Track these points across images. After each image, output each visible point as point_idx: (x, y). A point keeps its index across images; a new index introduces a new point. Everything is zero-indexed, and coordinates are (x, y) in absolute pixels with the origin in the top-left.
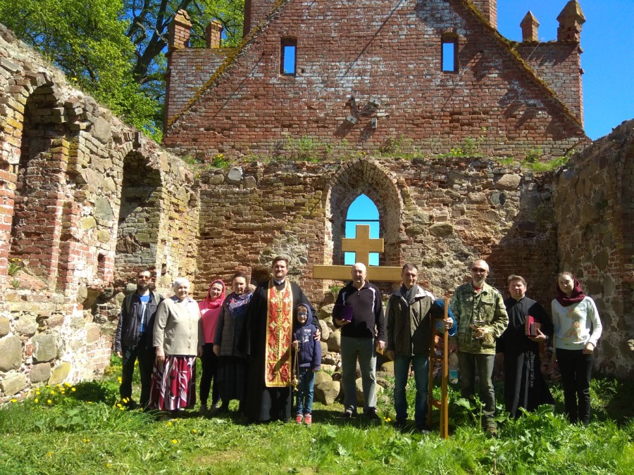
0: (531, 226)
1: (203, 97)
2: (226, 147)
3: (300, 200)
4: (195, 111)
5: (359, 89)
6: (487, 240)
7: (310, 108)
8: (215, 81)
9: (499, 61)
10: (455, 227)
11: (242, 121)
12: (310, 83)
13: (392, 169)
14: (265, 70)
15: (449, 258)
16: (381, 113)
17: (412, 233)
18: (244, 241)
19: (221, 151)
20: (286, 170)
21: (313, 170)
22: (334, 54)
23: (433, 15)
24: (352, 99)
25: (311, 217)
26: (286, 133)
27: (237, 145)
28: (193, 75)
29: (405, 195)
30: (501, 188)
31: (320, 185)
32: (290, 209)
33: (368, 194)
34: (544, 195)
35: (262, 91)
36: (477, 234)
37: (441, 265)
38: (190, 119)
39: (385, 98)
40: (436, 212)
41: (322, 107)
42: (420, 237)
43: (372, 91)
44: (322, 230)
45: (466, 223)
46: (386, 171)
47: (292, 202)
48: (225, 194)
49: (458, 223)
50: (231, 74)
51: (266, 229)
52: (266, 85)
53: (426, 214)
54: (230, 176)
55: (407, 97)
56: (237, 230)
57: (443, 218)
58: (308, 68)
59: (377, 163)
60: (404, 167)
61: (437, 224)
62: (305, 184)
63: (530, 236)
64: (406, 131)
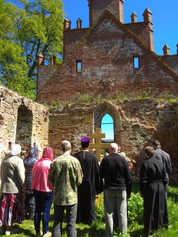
0: (169, 123)
1: (49, 83)
2: (58, 99)
3: (84, 117)
4: (47, 87)
5: (105, 76)
6: (152, 129)
7: (87, 84)
8: (54, 77)
9: (155, 63)
10: (141, 125)
11: (63, 90)
12: (87, 75)
13: (117, 105)
14: (71, 72)
15: (138, 136)
16: (113, 85)
17: (125, 128)
18: (64, 133)
19: (56, 101)
20: (79, 107)
21: (88, 106)
22: (96, 65)
23: (130, 48)
24: (102, 80)
25: (88, 123)
26: (79, 93)
27: (62, 98)
28: (46, 75)
29: (122, 114)
30: (157, 109)
31: (90, 112)
32: (80, 120)
33: (109, 114)
34: (174, 111)
35: (70, 79)
36: (149, 127)
37: (136, 139)
38: (45, 90)
39: (114, 79)
40: (133, 120)
41: (91, 84)
42: (127, 129)
43: (109, 76)
44: (92, 128)
45: (145, 123)
46: (114, 105)
47: (81, 118)
48: (57, 116)
49: (142, 123)
50: (59, 74)
51: (72, 128)
52: (71, 77)
53: (130, 120)
54: (59, 110)
55: (121, 78)
56: (61, 129)
57: (136, 122)
58: (86, 70)
59: (111, 103)
60: (121, 104)
61: (134, 124)
62: (85, 111)
63: (169, 127)
64: (122, 91)
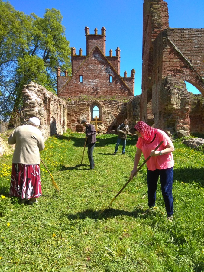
0: (123, 112)
1: (65, 87)
2: (70, 96)
3: (85, 107)
4: (64, 89)
5: (95, 86)
6: (116, 114)
7: (86, 89)
8: (67, 83)
9: (120, 81)
10: (111, 112)
11: (73, 92)
12: (85, 84)
13: (101, 102)
14: (77, 81)
15: (110, 117)
16: (99, 90)
17: (104, 113)
18: (75, 115)
20: (82, 102)
21: (87, 102)
22: (90, 79)
23: (108, 72)
24: (93, 88)
25: (87, 111)
26: (81, 94)
27: (72, 96)
28: (63, 82)
29: (103, 107)
30: (119, 105)
31: (88, 105)
32: (83, 109)
33: (97, 106)
34: (126, 106)
35: (76, 86)
36: (115, 113)
37: (109, 118)
38: (63, 91)
39: (99, 88)
40: (108, 110)
41: (88, 89)
42: (105, 114)
43: (97, 86)
44: (89, 113)
45: (113, 111)
46: (100, 103)
47: (83, 108)
48: (71, 106)
49: (112, 111)
50: (70, 82)
51: (79, 113)
52: (77, 84)
53: (107, 110)
54: (72, 103)
55: (103, 88)
56: (74, 113)
58: (85, 81)
59: (98, 101)
60: (103, 102)
61: (108, 112)
62: (86, 105)
63: (123, 113)
64: (103, 94)
